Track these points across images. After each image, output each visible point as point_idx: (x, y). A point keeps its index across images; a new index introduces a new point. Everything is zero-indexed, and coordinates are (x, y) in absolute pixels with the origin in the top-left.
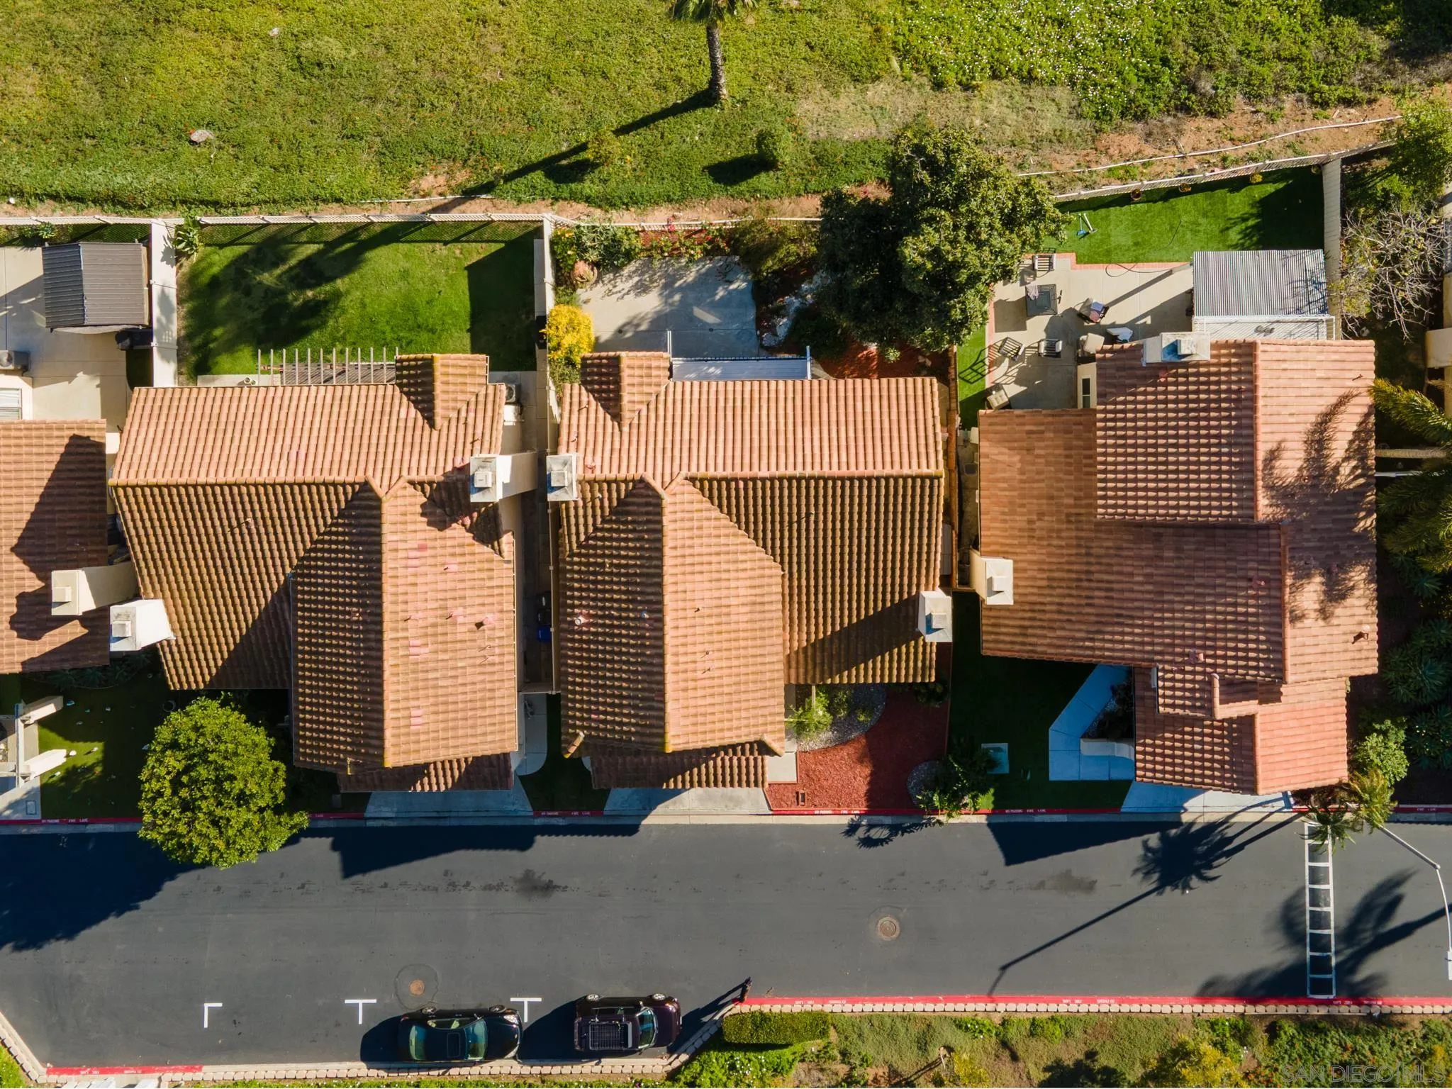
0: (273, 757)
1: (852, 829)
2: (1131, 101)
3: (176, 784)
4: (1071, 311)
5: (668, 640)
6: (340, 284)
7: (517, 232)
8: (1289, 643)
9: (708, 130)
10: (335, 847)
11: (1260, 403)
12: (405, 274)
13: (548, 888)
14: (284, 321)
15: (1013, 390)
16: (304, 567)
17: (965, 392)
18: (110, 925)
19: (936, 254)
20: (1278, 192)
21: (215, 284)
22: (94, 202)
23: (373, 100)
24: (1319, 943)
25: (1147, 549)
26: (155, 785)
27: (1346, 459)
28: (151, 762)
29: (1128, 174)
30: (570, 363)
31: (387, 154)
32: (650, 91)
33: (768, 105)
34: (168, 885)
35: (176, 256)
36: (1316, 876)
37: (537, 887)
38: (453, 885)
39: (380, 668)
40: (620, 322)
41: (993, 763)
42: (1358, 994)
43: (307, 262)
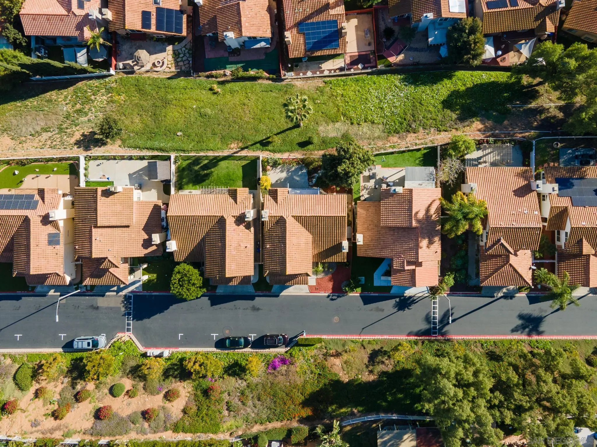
0: (199, 276)
1: (328, 296)
2: (396, 129)
3: (179, 281)
4: (380, 178)
5: (287, 250)
6: (213, 170)
7: (254, 158)
8: (420, 253)
9: (298, 134)
10: (209, 299)
11: (413, 202)
12: (227, 168)
13: (258, 309)
14: (199, 178)
15: (366, 196)
16: (208, 234)
17: (355, 196)
18: (158, 316)
19: (344, 170)
20: (427, 152)
21: (184, 169)
22: (156, 150)
23: (219, 125)
24: (435, 323)
25: (392, 233)
26: (175, 281)
27: (434, 214)
28: (174, 276)
29: (394, 147)
30: (266, 189)
31: (223, 138)
32: (284, 124)
33: (312, 128)
34: (171, 307)
35: (175, 162)
36: (434, 308)
37: (255, 309)
38: (236, 308)
39: (225, 256)
40: (277, 179)
41: (360, 281)
42: (443, 335)
43: (205, 165)
